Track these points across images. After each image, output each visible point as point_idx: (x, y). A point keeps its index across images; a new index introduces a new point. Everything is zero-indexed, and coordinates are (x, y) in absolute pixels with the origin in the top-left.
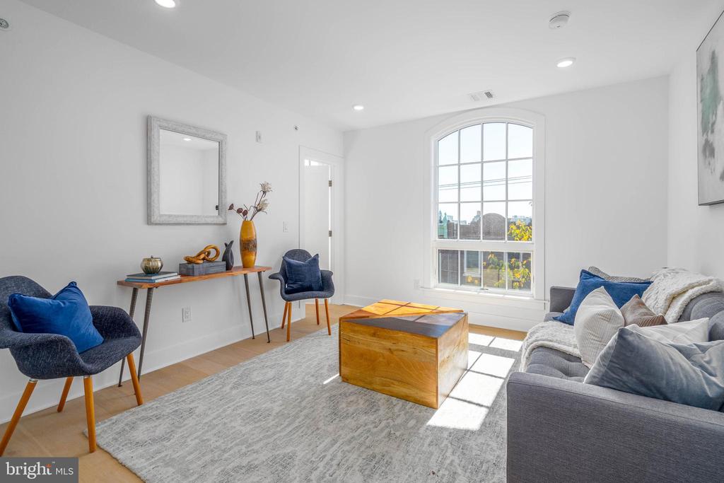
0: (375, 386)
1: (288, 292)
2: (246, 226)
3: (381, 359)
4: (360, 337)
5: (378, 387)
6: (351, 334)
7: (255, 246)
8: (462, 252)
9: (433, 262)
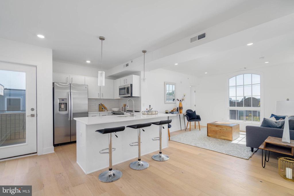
0: (217, 137)
1: (190, 119)
2: (180, 104)
3: (218, 131)
4: (213, 127)
5: (218, 137)
6: (211, 127)
7: (183, 108)
8: (237, 111)
9: (228, 113)
